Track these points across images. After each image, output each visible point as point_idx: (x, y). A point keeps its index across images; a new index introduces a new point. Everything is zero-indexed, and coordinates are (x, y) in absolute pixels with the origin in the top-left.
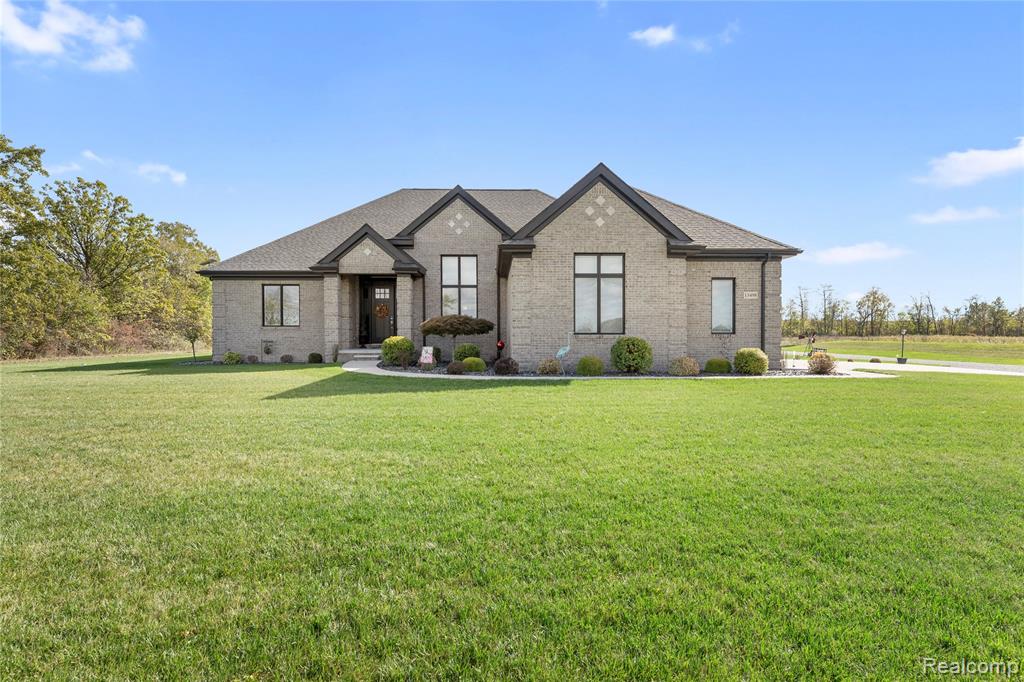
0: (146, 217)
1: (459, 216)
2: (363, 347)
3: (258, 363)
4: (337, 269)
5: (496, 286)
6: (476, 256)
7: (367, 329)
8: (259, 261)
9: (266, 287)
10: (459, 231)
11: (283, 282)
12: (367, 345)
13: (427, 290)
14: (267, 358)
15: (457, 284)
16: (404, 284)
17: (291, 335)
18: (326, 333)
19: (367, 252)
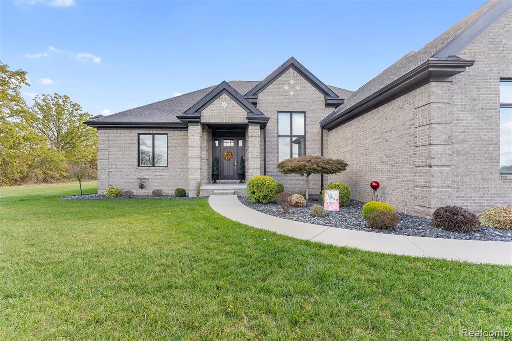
0: (89, 114)
1: (292, 82)
2: (215, 183)
3: (134, 197)
4: (199, 118)
5: (320, 135)
6: (305, 113)
7: (218, 169)
8: (136, 116)
9: (141, 136)
10: (292, 93)
11: (154, 132)
12: (218, 181)
13: (267, 139)
14: (142, 193)
15: (290, 134)
16: (254, 132)
17: (161, 173)
18: (190, 173)
19: (225, 105)
